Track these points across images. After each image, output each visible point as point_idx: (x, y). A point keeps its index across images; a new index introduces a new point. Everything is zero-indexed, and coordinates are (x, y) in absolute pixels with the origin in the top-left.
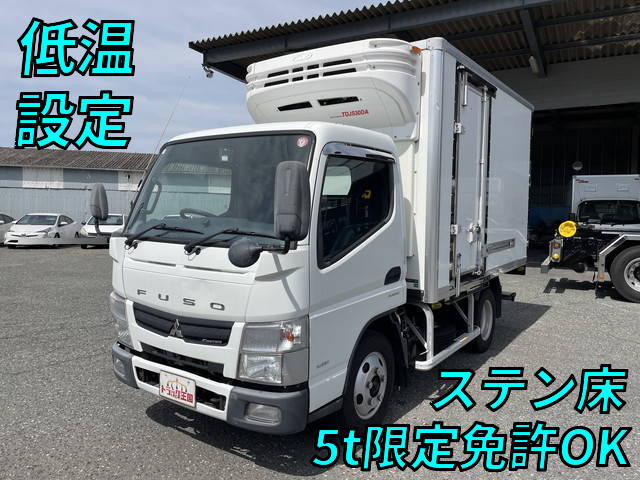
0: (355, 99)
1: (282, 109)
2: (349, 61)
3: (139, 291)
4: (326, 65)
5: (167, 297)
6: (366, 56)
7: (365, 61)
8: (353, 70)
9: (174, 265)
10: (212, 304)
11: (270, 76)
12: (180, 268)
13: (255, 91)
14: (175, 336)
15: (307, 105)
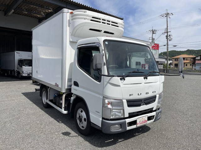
0: (113, 34)
1: (90, 29)
2: (117, 24)
3: (130, 95)
4: (112, 22)
5: (141, 94)
6: (121, 24)
8: (118, 27)
10: (153, 92)
11: (93, 17)
12: (143, 84)
14: (143, 105)
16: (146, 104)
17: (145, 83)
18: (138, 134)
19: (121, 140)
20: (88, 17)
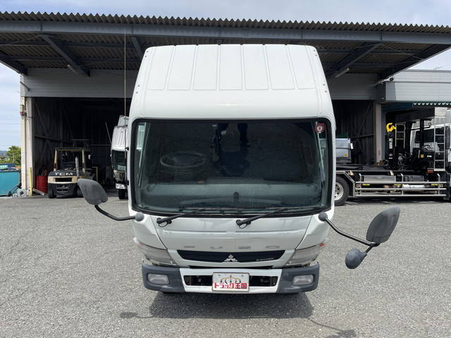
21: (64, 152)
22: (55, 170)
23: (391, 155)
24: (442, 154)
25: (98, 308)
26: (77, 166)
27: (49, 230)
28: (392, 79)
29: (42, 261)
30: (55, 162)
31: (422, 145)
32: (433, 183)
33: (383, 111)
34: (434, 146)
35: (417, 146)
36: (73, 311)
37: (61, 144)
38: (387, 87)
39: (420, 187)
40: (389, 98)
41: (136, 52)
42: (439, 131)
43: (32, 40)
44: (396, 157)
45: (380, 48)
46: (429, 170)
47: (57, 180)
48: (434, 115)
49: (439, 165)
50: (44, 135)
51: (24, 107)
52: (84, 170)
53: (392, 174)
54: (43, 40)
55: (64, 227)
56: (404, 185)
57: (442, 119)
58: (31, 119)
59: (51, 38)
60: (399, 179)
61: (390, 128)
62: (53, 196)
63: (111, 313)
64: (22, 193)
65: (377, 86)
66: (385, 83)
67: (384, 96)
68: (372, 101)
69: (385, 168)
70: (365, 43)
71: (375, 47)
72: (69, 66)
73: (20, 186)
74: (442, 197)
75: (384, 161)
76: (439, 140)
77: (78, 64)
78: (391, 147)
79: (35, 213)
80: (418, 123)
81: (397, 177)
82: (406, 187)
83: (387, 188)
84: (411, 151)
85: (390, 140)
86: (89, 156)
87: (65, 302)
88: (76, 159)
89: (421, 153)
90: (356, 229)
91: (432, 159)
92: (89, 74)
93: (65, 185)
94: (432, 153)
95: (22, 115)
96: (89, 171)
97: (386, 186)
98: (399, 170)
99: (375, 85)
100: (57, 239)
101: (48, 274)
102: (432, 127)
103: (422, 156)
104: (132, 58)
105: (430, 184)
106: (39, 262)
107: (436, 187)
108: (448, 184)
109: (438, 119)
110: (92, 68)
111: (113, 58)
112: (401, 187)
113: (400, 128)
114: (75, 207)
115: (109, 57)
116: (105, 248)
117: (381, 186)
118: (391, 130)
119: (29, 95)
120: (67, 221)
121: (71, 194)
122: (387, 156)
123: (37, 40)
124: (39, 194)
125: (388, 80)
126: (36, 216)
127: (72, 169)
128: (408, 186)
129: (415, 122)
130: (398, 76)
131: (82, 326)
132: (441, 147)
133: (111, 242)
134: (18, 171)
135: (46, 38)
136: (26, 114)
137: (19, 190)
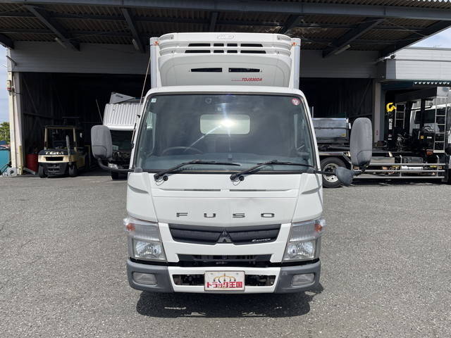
0: (258, 71)
1: (193, 70)
2: (261, 45)
3: (178, 214)
4: (242, 45)
5: (214, 215)
6: (274, 45)
7: (273, 48)
8: (264, 52)
9: (219, 190)
10: (262, 214)
12: (225, 192)
13: (176, 55)
14: (225, 242)
15: (219, 70)
16: (237, 241)
17: (231, 190)
18: (254, 315)
19: (197, 314)
20: (178, 47)
21: (55, 130)
22: (45, 149)
23: (390, 136)
24: (442, 136)
25: (81, 305)
26: (68, 144)
27: (36, 213)
28: (393, 57)
29: (25, 249)
30: (46, 140)
31: (422, 126)
32: (432, 165)
33: (383, 90)
34: (434, 127)
35: (417, 126)
36: (54, 309)
37: (52, 121)
38: (387, 66)
39: (418, 169)
40: (389, 77)
41: (127, 25)
42: (441, 111)
43: (17, 11)
44: (395, 138)
45: (382, 24)
46: (429, 151)
47: (48, 159)
48: (436, 95)
49: (439, 147)
50: (34, 112)
51: (11, 82)
52: (75, 148)
53: (391, 155)
54: (29, 11)
55: (52, 210)
56: (403, 167)
57: (444, 99)
58: (19, 95)
59: (36, 9)
60: (397, 161)
61: (391, 108)
62: (44, 176)
63: (95, 312)
64: (12, 172)
65: (377, 64)
66: (385, 60)
67: (385, 74)
68: (372, 79)
69: (383, 149)
70: (367, 18)
71: (377, 23)
72: (56, 39)
73: (10, 165)
74: (440, 179)
75: (383, 142)
76: (440, 120)
77: (66, 38)
78: (390, 128)
79: (24, 194)
80: (419, 102)
81: (396, 159)
82: (405, 168)
83: (385, 169)
84: (411, 131)
85: (390, 120)
86: (81, 134)
87: (46, 299)
88: (67, 138)
89: (421, 135)
90: (354, 213)
91: (432, 141)
92: (78, 47)
93: (57, 164)
94: (432, 134)
95: (10, 91)
96: (81, 150)
97: (384, 168)
98: (398, 151)
99: (375, 63)
100: (44, 224)
101: (31, 264)
102: (434, 107)
103: (422, 138)
104: (123, 31)
105: (428, 166)
106: (22, 251)
107: (435, 169)
108: (447, 166)
109: (439, 99)
110: (82, 42)
111: (104, 31)
112: (399, 168)
113: (400, 108)
114: (67, 187)
115: (99, 30)
116: (94, 234)
117: (380, 167)
118: (391, 110)
119: (17, 69)
120: (56, 204)
121: (63, 173)
122: (386, 137)
123: (22, 11)
124: (30, 173)
125: (389, 57)
126: (25, 197)
127: (63, 148)
128: (406, 167)
129: (415, 102)
130: (400, 54)
131: (62, 327)
132: (442, 128)
133: (100, 227)
134: (7, 149)
135: (31, 9)
136: (13, 90)
137: (9, 169)
